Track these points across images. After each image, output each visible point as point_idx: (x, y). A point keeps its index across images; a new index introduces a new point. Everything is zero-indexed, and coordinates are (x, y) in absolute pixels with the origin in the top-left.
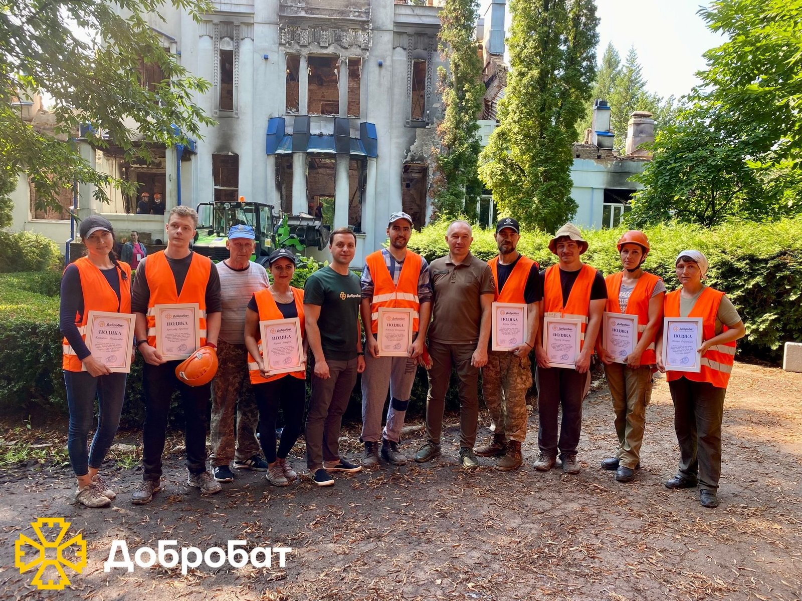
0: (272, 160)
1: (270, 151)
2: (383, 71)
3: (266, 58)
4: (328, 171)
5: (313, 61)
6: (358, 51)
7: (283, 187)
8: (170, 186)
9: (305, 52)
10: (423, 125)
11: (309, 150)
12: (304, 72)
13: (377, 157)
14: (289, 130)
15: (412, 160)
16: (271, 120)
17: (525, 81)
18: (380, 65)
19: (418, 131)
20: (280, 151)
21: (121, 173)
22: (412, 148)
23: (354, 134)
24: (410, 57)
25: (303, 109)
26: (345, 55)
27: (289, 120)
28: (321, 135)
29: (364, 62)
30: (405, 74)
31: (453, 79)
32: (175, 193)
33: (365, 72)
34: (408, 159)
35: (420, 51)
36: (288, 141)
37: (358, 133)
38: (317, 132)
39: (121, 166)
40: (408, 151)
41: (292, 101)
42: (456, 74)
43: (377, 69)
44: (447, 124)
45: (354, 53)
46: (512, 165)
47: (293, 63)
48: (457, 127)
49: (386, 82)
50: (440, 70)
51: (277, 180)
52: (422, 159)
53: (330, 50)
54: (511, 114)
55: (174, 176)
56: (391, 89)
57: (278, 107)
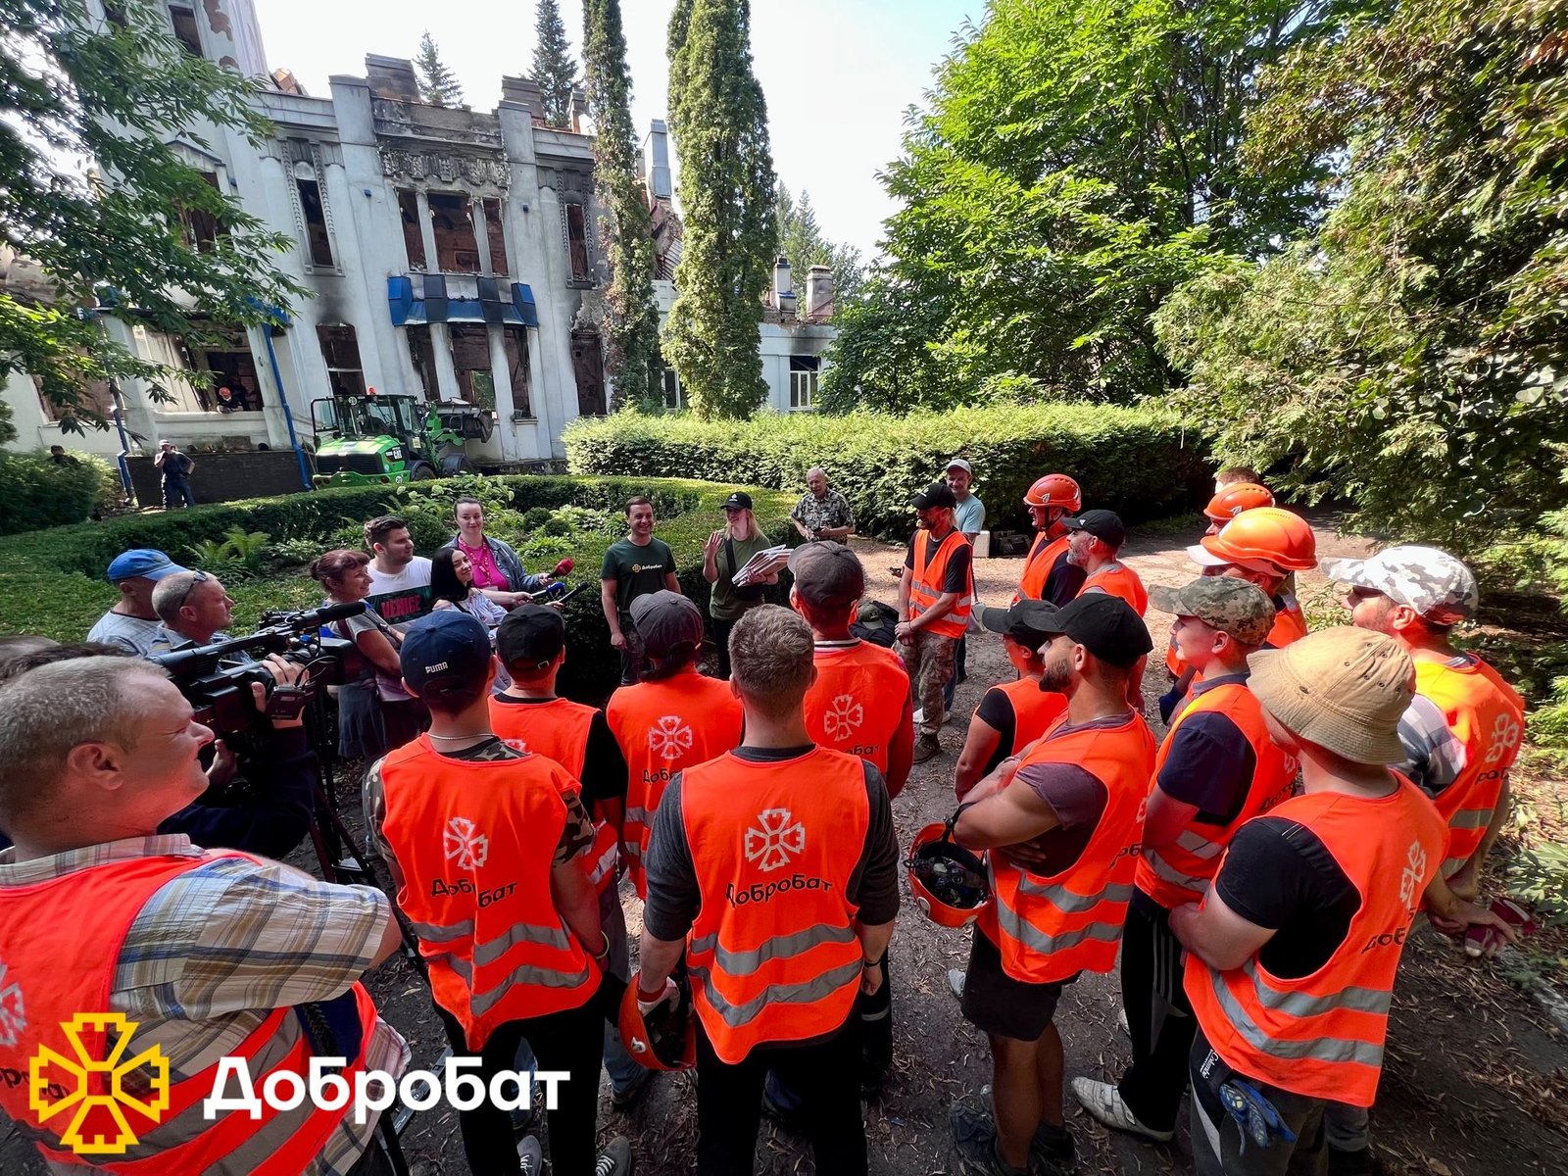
0: (401, 333)
1: (397, 319)
2: (530, 217)
3: (368, 195)
4: (478, 340)
5: (434, 199)
6: (494, 190)
7: (423, 366)
8: (263, 374)
9: (422, 188)
10: (589, 286)
11: (450, 320)
12: (425, 215)
13: (537, 325)
14: (419, 293)
15: (581, 328)
16: (391, 280)
17: (702, 246)
18: (526, 210)
19: (584, 293)
20: (410, 322)
21: (182, 356)
22: (579, 313)
23: (505, 298)
24: (562, 200)
25: (433, 268)
26: (477, 195)
27: (415, 280)
28: (462, 300)
29: (504, 205)
30: (558, 222)
31: (618, 232)
32: (272, 382)
33: (508, 218)
34: (576, 327)
35: (573, 193)
36: (420, 308)
37: (510, 296)
38: (457, 296)
39: (178, 345)
40: (575, 317)
41: (415, 253)
42: (621, 226)
43: (521, 214)
44: (617, 286)
45: (489, 191)
46: (697, 342)
47: (407, 200)
48: (629, 292)
49: (536, 232)
50: (600, 220)
51: (413, 358)
52: (592, 326)
53: (456, 187)
54: (690, 285)
55: (266, 359)
56: (543, 240)
57: (399, 264)
